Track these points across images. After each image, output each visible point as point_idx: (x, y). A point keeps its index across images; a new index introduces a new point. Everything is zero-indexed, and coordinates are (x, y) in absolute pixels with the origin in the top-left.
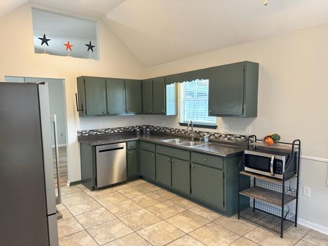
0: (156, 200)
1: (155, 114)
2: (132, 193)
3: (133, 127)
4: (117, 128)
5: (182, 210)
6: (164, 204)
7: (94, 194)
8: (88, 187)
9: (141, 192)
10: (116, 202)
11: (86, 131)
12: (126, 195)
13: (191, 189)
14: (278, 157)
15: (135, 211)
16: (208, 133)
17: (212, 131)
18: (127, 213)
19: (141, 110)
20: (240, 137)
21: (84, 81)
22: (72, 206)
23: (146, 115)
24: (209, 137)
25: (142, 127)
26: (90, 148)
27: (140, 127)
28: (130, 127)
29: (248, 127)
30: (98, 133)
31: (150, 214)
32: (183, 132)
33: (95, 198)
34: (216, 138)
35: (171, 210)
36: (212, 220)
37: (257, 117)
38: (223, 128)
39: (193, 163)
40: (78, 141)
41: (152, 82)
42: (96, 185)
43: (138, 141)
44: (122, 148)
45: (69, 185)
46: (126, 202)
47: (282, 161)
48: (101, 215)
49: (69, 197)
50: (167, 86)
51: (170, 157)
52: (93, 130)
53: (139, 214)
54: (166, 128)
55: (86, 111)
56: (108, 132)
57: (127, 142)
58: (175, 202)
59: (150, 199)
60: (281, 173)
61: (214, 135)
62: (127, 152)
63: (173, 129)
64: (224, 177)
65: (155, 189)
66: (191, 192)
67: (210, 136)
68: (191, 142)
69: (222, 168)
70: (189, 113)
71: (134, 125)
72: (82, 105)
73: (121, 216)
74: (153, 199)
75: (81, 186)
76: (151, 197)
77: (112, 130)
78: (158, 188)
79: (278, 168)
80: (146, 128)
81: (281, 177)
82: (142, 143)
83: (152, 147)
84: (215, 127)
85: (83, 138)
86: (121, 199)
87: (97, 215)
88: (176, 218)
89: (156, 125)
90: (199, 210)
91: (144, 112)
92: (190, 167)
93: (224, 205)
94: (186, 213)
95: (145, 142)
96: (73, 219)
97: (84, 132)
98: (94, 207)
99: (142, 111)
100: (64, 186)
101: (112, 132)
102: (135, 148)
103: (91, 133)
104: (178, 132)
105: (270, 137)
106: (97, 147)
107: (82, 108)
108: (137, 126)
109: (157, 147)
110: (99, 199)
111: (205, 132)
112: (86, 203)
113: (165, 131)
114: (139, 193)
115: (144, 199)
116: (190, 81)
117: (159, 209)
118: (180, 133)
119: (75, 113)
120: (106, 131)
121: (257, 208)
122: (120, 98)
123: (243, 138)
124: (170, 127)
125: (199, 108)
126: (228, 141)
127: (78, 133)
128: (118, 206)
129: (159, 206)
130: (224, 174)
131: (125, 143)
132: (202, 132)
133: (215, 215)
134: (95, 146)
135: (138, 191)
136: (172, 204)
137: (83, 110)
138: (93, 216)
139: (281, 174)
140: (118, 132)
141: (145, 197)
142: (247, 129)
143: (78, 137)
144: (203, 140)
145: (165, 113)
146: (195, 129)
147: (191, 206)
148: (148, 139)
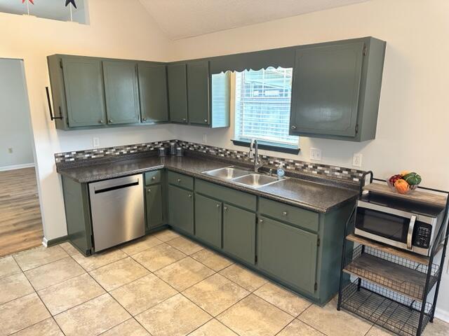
0: (197, 273)
1: (193, 124)
2: (156, 260)
3: (153, 143)
4: (126, 147)
5: (242, 294)
6: (211, 282)
7: (89, 262)
8: (80, 249)
9: (172, 257)
10: (129, 280)
11: (70, 153)
12: (146, 265)
13: (256, 257)
14: (424, 219)
15: (164, 299)
16: (283, 160)
17: (291, 157)
18: (149, 305)
19: (167, 117)
20: (340, 171)
21: (61, 63)
22: (49, 292)
23: (175, 125)
24: (285, 167)
25: (168, 144)
26: (79, 187)
27: (164, 144)
28: (148, 144)
29: (356, 155)
30: (93, 157)
31: (189, 306)
32: (238, 156)
33: (92, 273)
34: (297, 169)
35: (225, 296)
36: (296, 314)
37: (374, 138)
38: (310, 153)
39: (262, 215)
40: (58, 172)
41: (186, 66)
42: (93, 246)
43: (164, 171)
44: (137, 184)
45: (46, 246)
46: (147, 279)
47: (430, 227)
48: (103, 310)
49: (46, 272)
50: (214, 76)
51: (220, 201)
52: (83, 152)
53: (169, 307)
54: (208, 147)
55: (67, 119)
56: (110, 154)
57: (144, 173)
58: (230, 277)
59: (187, 271)
60: (425, 245)
61: (293, 164)
62: (145, 190)
63: (221, 149)
64: (318, 245)
65: (195, 250)
66: (256, 260)
67: (287, 165)
68: (255, 175)
69: (317, 230)
70: (250, 124)
71: (156, 140)
72: (60, 108)
73: (139, 311)
74: (192, 271)
75: (67, 246)
76: (187, 267)
77: (117, 150)
78: (198, 248)
79: (421, 236)
80: (175, 146)
81: (424, 252)
82: (170, 173)
83: (188, 183)
84: (296, 152)
85: (66, 167)
86: (138, 274)
87: (96, 312)
88: (234, 311)
89: (191, 140)
90: (270, 292)
91: (172, 120)
92: (257, 222)
93: (316, 289)
94: (251, 300)
95: (176, 172)
96: (50, 322)
97: (66, 156)
98: (91, 292)
99: (169, 118)
100: (37, 246)
101: (118, 153)
102: (157, 182)
103: (80, 156)
104: (229, 154)
105: (403, 178)
106: (90, 184)
107: (60, 113)
108: (159, 143)
109: (197, 182)
110: (100, 273)
111: (278, 159)
112: (77, 285)
113: (208, 151)
114: (167, 260)
115: (176, 272)
116: (256, 69)
117: (204, 293)
118: (234, 157)
119: (47, 123)
120: (107, 153)
121: (365, 286)
122: (129, 94)
123: (347, 172)
124: (216, 145)
125: (268, 117)
126: (319, 177)
127: (56, 157)
128: (133, 289)
129: (204, 286)
130: (319, 240)
131: (141, 175)
132: (272, 158)
133: (300, 303)
134: (88, 183)
135: (167, 255)
136: (224, 281)
137: (61, 118)
138: (88, 314)
139: (426, 248)
140: (128, 152)
141: (178, 268)
142: (355, 159)
143: (56, 164)
144: (275, 172)
145: (209, 125)
146: (261, 152)
147: (257, 285)
148: (179, 167)
